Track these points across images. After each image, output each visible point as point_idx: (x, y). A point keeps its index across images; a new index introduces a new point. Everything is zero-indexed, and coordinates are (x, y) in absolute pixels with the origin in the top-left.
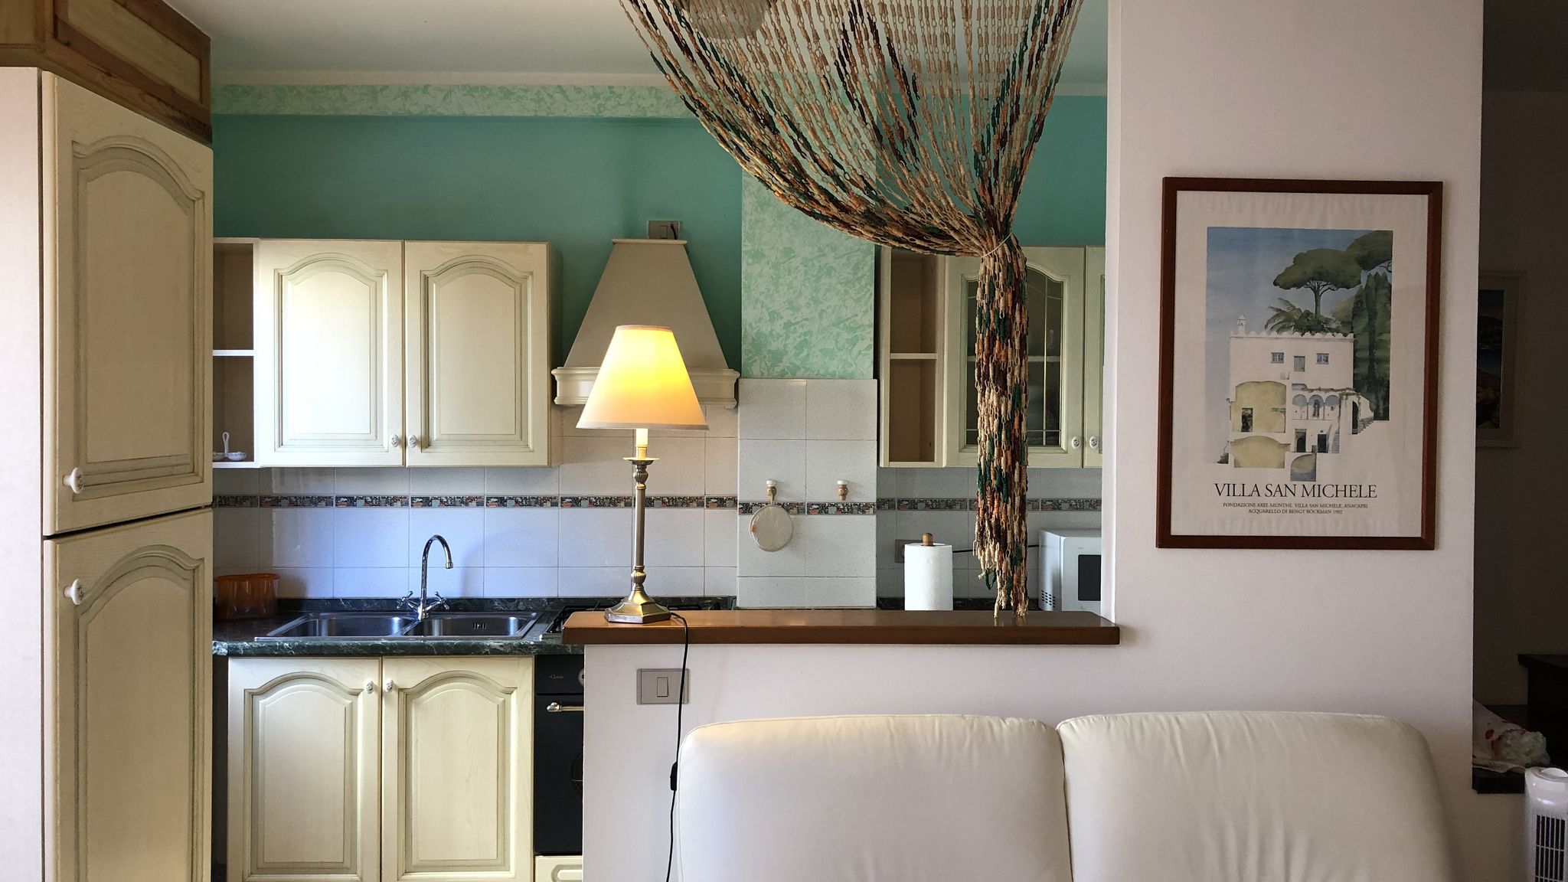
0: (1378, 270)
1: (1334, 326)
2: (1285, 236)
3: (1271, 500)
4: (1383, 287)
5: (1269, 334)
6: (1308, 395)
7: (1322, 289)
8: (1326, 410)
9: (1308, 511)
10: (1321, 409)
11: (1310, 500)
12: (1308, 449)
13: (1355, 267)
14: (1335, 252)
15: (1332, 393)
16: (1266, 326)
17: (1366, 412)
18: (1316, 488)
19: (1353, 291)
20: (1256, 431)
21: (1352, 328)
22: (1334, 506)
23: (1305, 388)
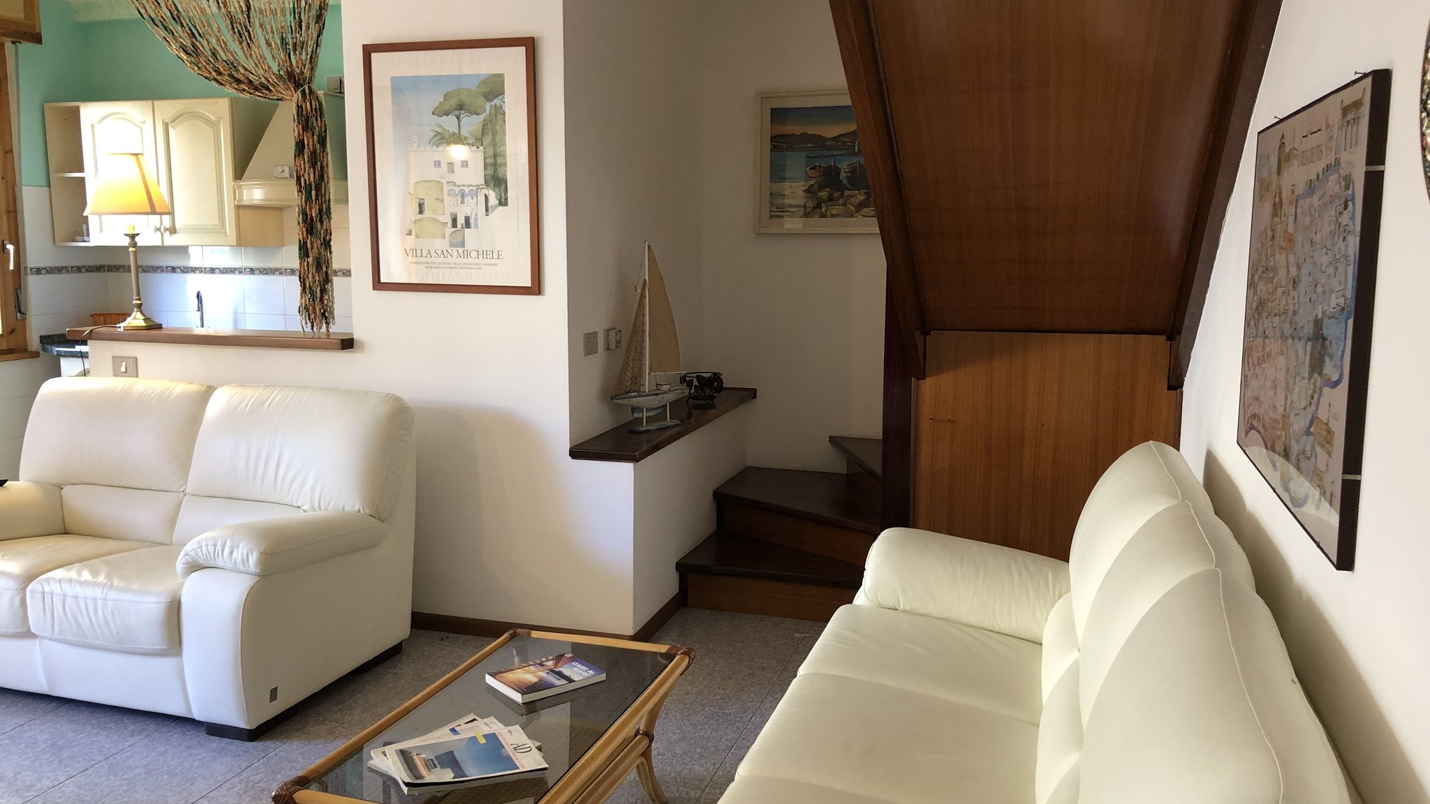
0: (497, 101)
1: (470, 142)
2: (437, 80)
3: (438, 260)
4: (499, 112)
5: (431, 148)
6: (457, 189)
7: (462, 116)
8: (468, 199)
9: (461, 268)
10: (466, 199)
11: (462, 260)
12: (459, 226)
13: (481, 100)
14: (469, 90)
15: (471, 188)
16: (430, 143)
17: (493, 201)
18: (465, 252)
19: (482, 117)
20: (428, 213)
21: (482, 143)
22: (477, 264)
23: (454, 184)
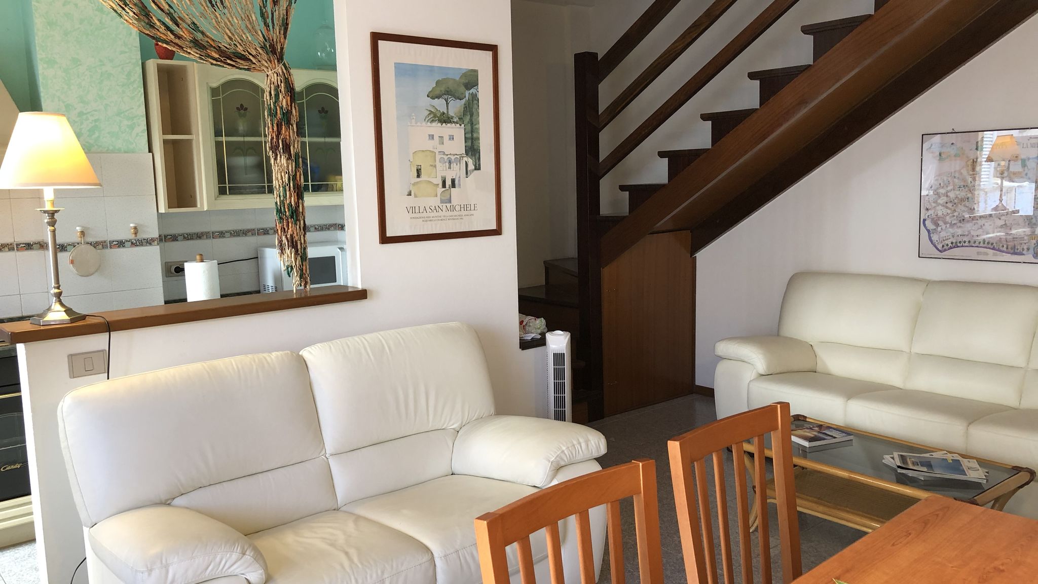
0: (473, 91)
1: (455, 120)
2: (431, 69)
3: (432, 214)
4: (475, 98)
5: (426, 124)
6: (446, 157)
7: (449, 100)
8: (454, 165)
9: (449, 219)
10: (452, 165)
11: (450, 213)
12: (447, 186)
13: (462, 88)
14: (454, 80)
15: (456, 156)
17: (471, 167)
18: (452, 206)
19: (463, 101)
20: (424, 177)
21: (463, 121)
22: (459, 216)
23: (444, 154)
